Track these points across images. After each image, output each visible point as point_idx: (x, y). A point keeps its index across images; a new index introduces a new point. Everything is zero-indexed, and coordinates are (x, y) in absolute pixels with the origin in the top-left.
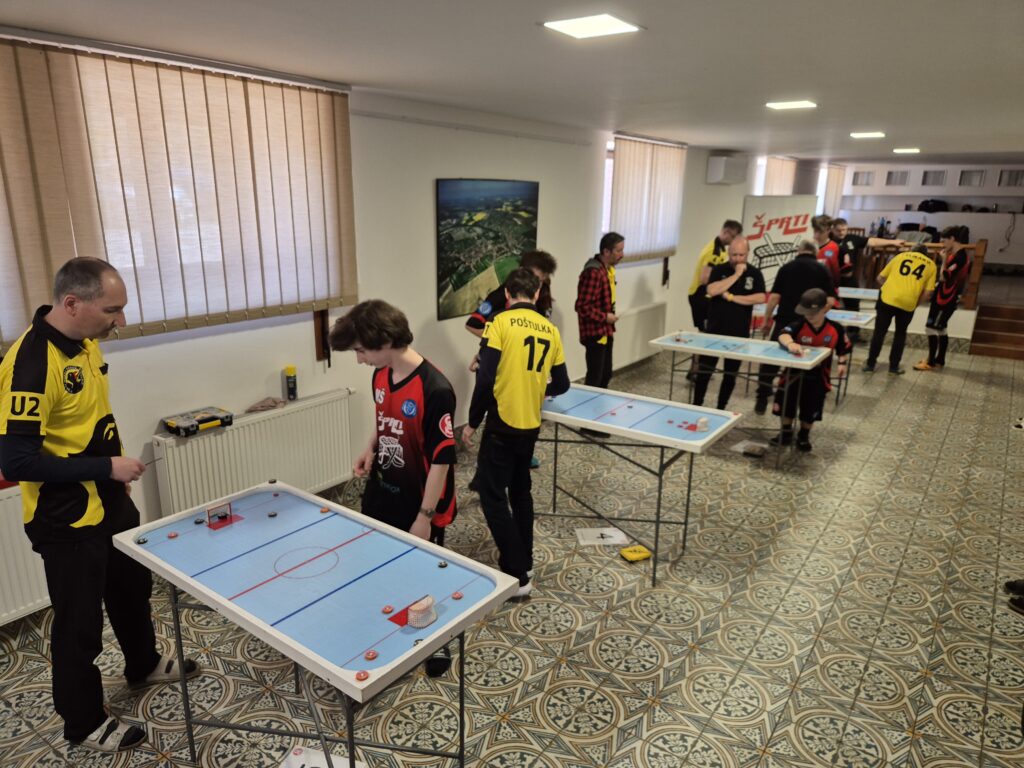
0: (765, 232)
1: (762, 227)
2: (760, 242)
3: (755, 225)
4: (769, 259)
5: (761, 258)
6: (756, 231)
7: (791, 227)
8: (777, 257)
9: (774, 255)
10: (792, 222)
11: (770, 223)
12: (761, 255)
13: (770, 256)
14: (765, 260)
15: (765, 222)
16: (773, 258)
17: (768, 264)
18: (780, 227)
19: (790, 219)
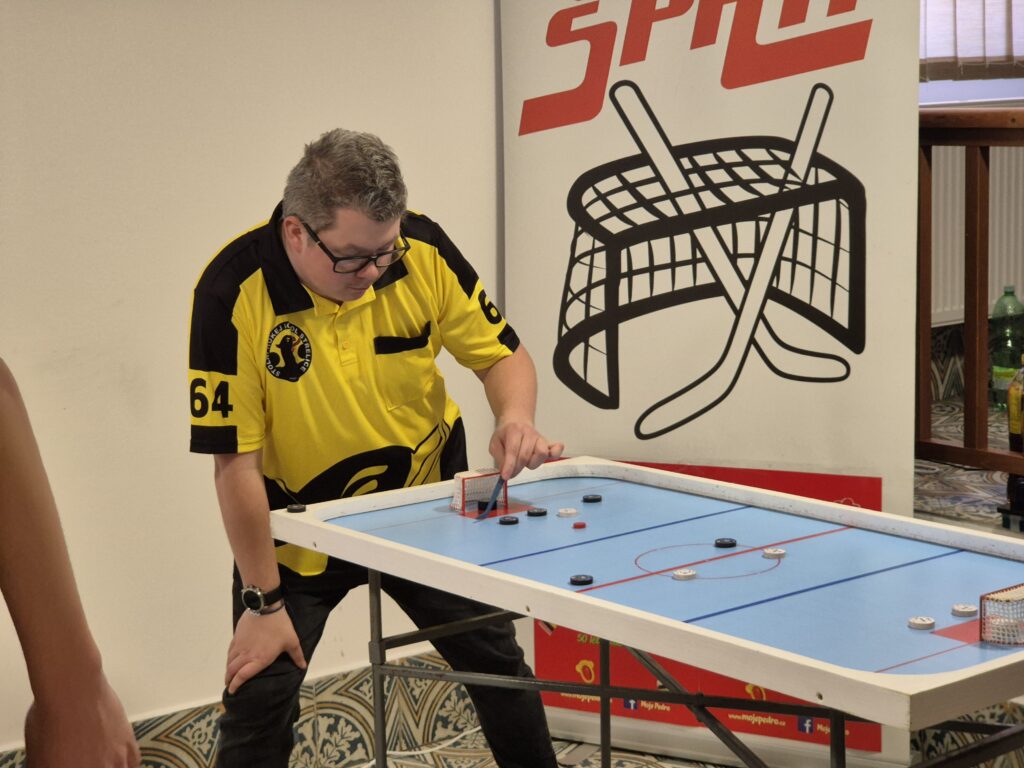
0: (617, 72)
5: (614, 245)
9: (686, 224)
12: (615, 226)
13: (666, 227)
14: (639, 254)
17: (663, 284)
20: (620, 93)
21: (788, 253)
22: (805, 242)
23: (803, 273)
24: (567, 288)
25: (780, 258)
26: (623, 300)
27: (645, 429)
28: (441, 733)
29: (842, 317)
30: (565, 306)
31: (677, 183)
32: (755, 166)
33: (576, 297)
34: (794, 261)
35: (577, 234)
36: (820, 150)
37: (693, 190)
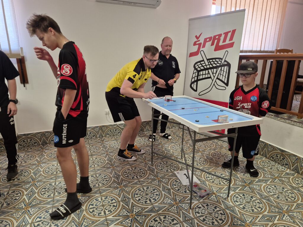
0: (201, 49)
1: (200, 45)
2: (198, 58)
3: (195, 44)
4: (204, 72)
5: (198, 71)
6: (195, 49)
7: (221, 44)
8: (210, 70)
9: (207, 69)
10: (222, 38)
11: (205, 41)
12: (199, 69)
13: (205, 69)
14: (201, 73)
15: (202, 40)
16: (207, 71)
17: (204, 77)
18: (212, 44)
19: (220, 35)
20: (201, 52)
21: (220, 73)
22: (222, 72)
23: (221, 76)
24: (192, 77)
25: (219, 74)
26: (199, 78)
27: (200, 94)
28: (173, 127)
29: (226, 82)
30: (192, 79)
31: (207, 64)
32: (217, 62)
33: (193, 78)
34: (221, 74)
35: (194, 70)
36: (226, 60)
37: (209, 65)
